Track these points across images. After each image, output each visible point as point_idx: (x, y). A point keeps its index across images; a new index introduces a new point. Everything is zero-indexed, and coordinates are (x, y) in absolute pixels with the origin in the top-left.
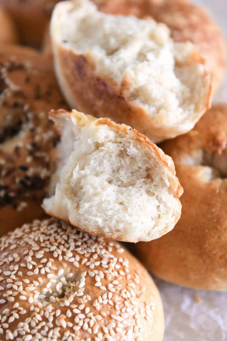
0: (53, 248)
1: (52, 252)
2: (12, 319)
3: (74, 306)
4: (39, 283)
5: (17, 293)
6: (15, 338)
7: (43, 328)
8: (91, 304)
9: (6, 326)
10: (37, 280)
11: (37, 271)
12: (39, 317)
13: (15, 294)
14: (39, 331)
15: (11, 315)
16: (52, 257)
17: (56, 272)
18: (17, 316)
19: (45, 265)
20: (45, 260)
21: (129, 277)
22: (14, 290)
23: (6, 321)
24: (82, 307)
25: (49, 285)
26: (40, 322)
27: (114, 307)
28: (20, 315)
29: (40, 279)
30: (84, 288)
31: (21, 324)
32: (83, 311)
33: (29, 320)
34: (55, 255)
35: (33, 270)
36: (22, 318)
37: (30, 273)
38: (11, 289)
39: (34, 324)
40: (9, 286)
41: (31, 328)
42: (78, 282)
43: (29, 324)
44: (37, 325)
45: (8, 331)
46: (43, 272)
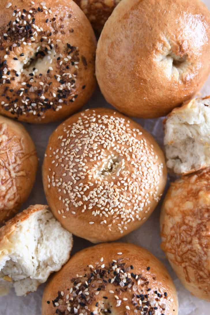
0: (103, 142)
1: (103, 144)
2: (85, 189)
3: (121, 179)
4: (98, 165)
5: (86, 174)
6: (89, 200)
7: (105, 194)
8: (130, 175)
9: (82, 193)
10: (96, 164)
11: (95, 158)
12: (101, 188)
13: (85, 174)
14: (103, 196)
15: (85, 187)
16: (103, 148)
17: (107, 157)
18: (88, 187)
19: (99, 154)
20: (99, 151)
21: (148, 152)
22: (84, 172)
23: (82, 190)
24: (125, 179)
25: (103, 166)
26: (102, 190)
27: (143, 175)
28: (90, 187)
29: (98, 163)
30: (125, 166)
31: (92, 192)
32: (126, 181)
33: (95, 189)
34: (105, 147)
35: (93, 158)
36: (92, 188)
37: (92, 160)
38: (82, 171)
39: (99, 192)
40: (80, 169)
41: (97, 194)
42: (120, 163)
43: (96, 192)
44: (101, 192)
45: (84, 196)
46: (99, 158)
